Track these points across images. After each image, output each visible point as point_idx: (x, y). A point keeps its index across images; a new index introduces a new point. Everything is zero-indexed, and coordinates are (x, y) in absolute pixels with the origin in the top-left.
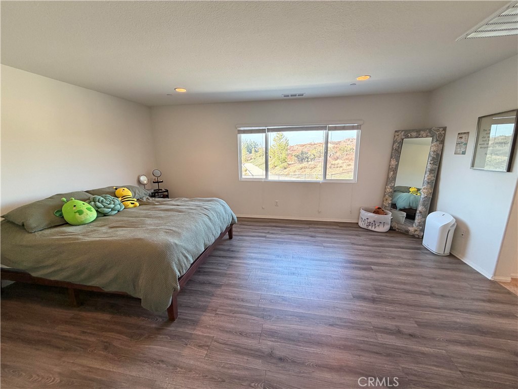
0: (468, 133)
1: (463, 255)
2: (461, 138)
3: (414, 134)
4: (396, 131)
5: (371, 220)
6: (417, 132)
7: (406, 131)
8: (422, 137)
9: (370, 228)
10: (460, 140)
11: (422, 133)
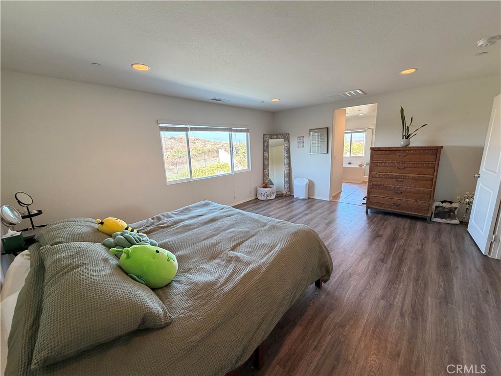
0: (303, 137)
1: (313, 196)
2: (300, 139)
3: (275, 137)
4: (264, 135)
5: (268, 193)
6: (277, 136)
7: (270, 135)
8: (279, 138)
9: (268, 198)
10: (299, 141)
11: (279, 136)
